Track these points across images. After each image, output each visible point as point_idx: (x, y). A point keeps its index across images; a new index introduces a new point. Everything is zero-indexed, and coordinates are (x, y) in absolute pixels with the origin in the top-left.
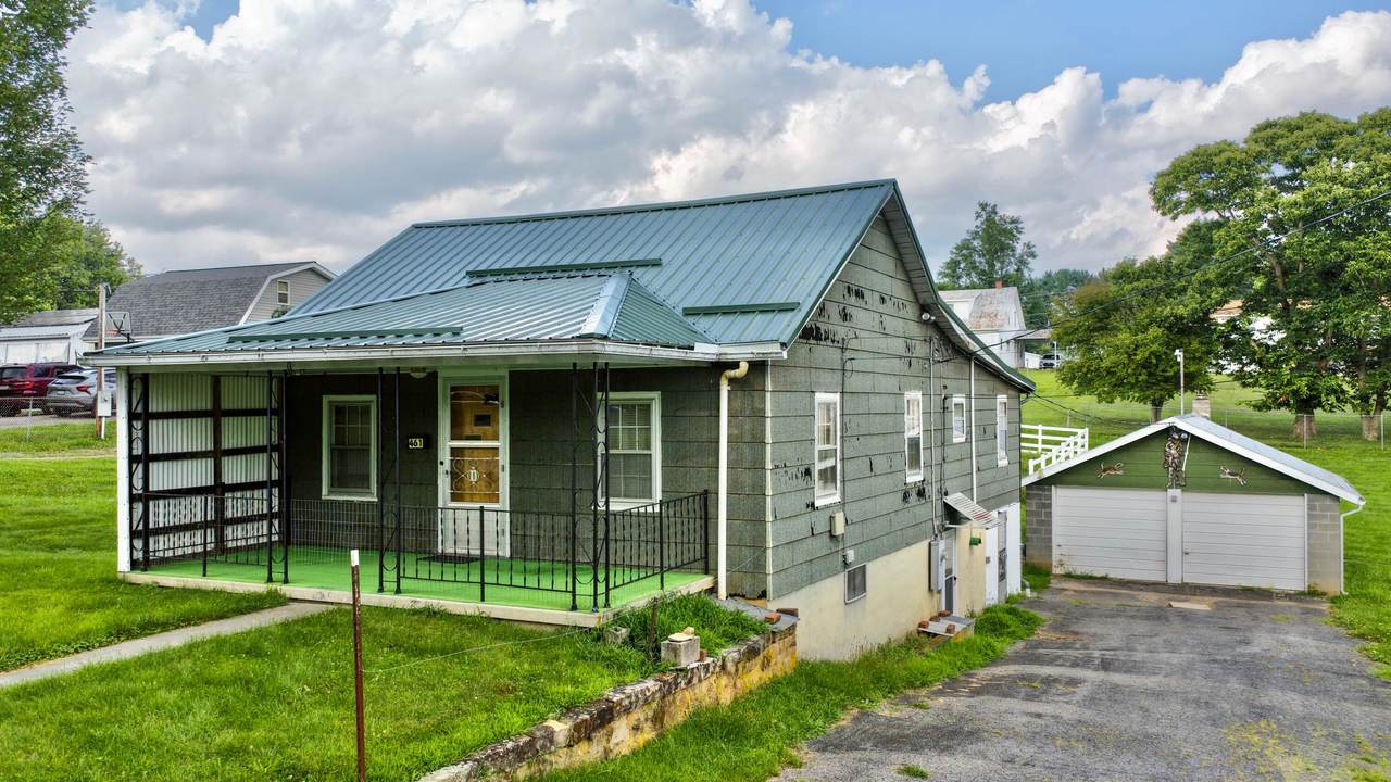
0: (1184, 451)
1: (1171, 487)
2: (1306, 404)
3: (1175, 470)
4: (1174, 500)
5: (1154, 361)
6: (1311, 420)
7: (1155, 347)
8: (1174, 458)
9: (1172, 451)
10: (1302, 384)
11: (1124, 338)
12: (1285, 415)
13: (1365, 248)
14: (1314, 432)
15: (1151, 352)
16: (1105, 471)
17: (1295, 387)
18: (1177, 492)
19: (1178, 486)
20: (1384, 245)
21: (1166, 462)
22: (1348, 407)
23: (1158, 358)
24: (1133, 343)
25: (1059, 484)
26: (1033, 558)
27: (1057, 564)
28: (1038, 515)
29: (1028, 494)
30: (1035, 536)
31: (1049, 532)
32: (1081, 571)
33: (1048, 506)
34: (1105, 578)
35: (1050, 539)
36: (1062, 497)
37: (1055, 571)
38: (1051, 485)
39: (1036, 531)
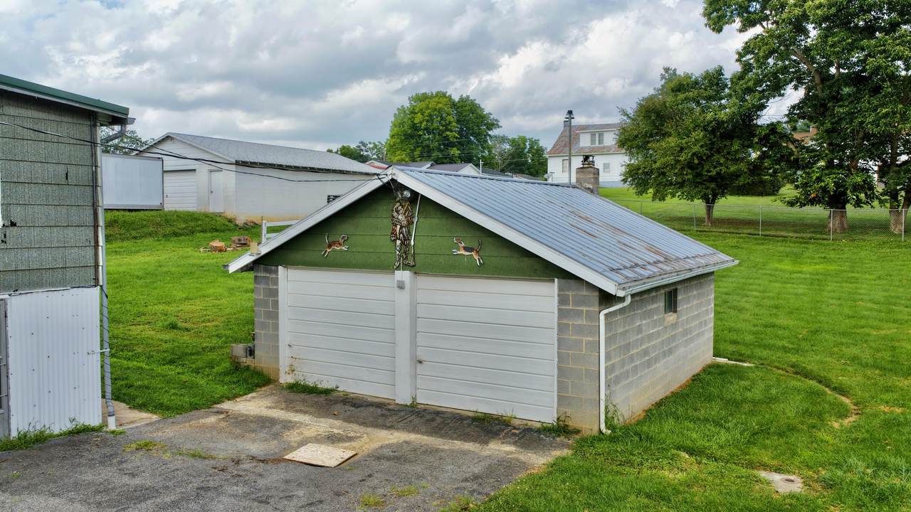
0: (412, 217)
1: (398, 269)
2: (837, 200)
3: (402, 243)
4: (401, 286)
5: (696, 161)
6: (843, 215)
7: (696, 149)
8: (401, 228)
9: (400, 217)
10: (830, 182)
11: (672, 141)
12: (818, 212)
13: (884, 45)
14: (846, 226)
15: (694, 154)
16: (330, 246)
17: (823, 184)
18: (404, 275)
19: (406, 267)
20: (903, 41)
21: (393, 232)
22: (876, 203)
23: (700, 158)
24: (678, 146)
25: (288, 264)
26: (261, 360)
27: (287, 369)
28: (265, 304)
29: (256, 277)
30: (262, 332)
31: (276, 327)
32: (310, 383)
33: (275, 293)
34: (327, 392)
35: (277, 336)
36: (289, 280)
37: (285, 379)
38: (278, 266)
39: (264, 326)
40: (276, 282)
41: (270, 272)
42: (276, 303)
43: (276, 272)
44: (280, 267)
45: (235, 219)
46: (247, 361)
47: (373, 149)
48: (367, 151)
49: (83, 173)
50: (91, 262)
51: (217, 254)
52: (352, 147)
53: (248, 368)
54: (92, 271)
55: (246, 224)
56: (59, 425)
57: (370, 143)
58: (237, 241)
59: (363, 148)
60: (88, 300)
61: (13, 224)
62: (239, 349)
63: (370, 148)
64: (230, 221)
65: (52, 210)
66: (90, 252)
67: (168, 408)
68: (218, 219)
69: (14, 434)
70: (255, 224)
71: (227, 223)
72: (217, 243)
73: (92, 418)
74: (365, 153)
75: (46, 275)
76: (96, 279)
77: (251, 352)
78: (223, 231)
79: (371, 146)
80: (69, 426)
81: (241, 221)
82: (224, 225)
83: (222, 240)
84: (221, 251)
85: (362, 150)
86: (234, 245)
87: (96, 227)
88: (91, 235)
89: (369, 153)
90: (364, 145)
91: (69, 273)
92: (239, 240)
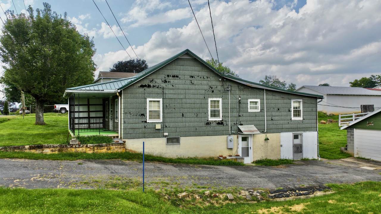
16: (368, 124)
25: (356, 128)
26: (349, 151)
27: (356, 154)
28: (350, 137)
29: (348, 131)
30: (349, 144)
31: (353, 143)
32: (363, 157)
33: (353, 135)
34: (368, 159)
35: (354, 146)
36: (357, 132)
37: (356, 156)
38: (354, 128)
39: (350, 143)
40: (353, 132)
41: (352, 130)
42: (353, 138)
43: (353, 130)
44: (354, 129)
45: (326, 113)
46: (345, 151)
47: (378, 78)
48: (375, 79)
49: (314, 109)
50: (316, 127)
51: (323, 125)
52: (367, 78)
53: (345, 153)
54: (316, 128)
55: (330, 115)
56: (310, 158)
57: (377, 76)
58: (329, 121)
59: (373, 78)
60: (315, 133)
61: (304, 119)
62: (343, 148)
63: (377, 78)
64: (325, 114)
65: (310, 116)
66: (316, 124)
67: (329, 158)
68: (321, 113)
69: (304, 158)
70: (333, 115)
71: (324, 115)
72: (323, 121)
73: (316, 158)
74: (374, 80)
75: (309, 129)
76: (317, 130)
77: (346, 149)
78: (323, 117)
79: (377, 77)
80: (312, 158)
81: (328, 114)
82: (323, 115)
83: (324, 120)
84: (324, 123)
85: (372, 79)
86: (328, 122)
87: (317, 119)
88: (316, 121)
89: (376, 80)
90: (373, 76)
91: (312, 129)
92: (330, 120)
